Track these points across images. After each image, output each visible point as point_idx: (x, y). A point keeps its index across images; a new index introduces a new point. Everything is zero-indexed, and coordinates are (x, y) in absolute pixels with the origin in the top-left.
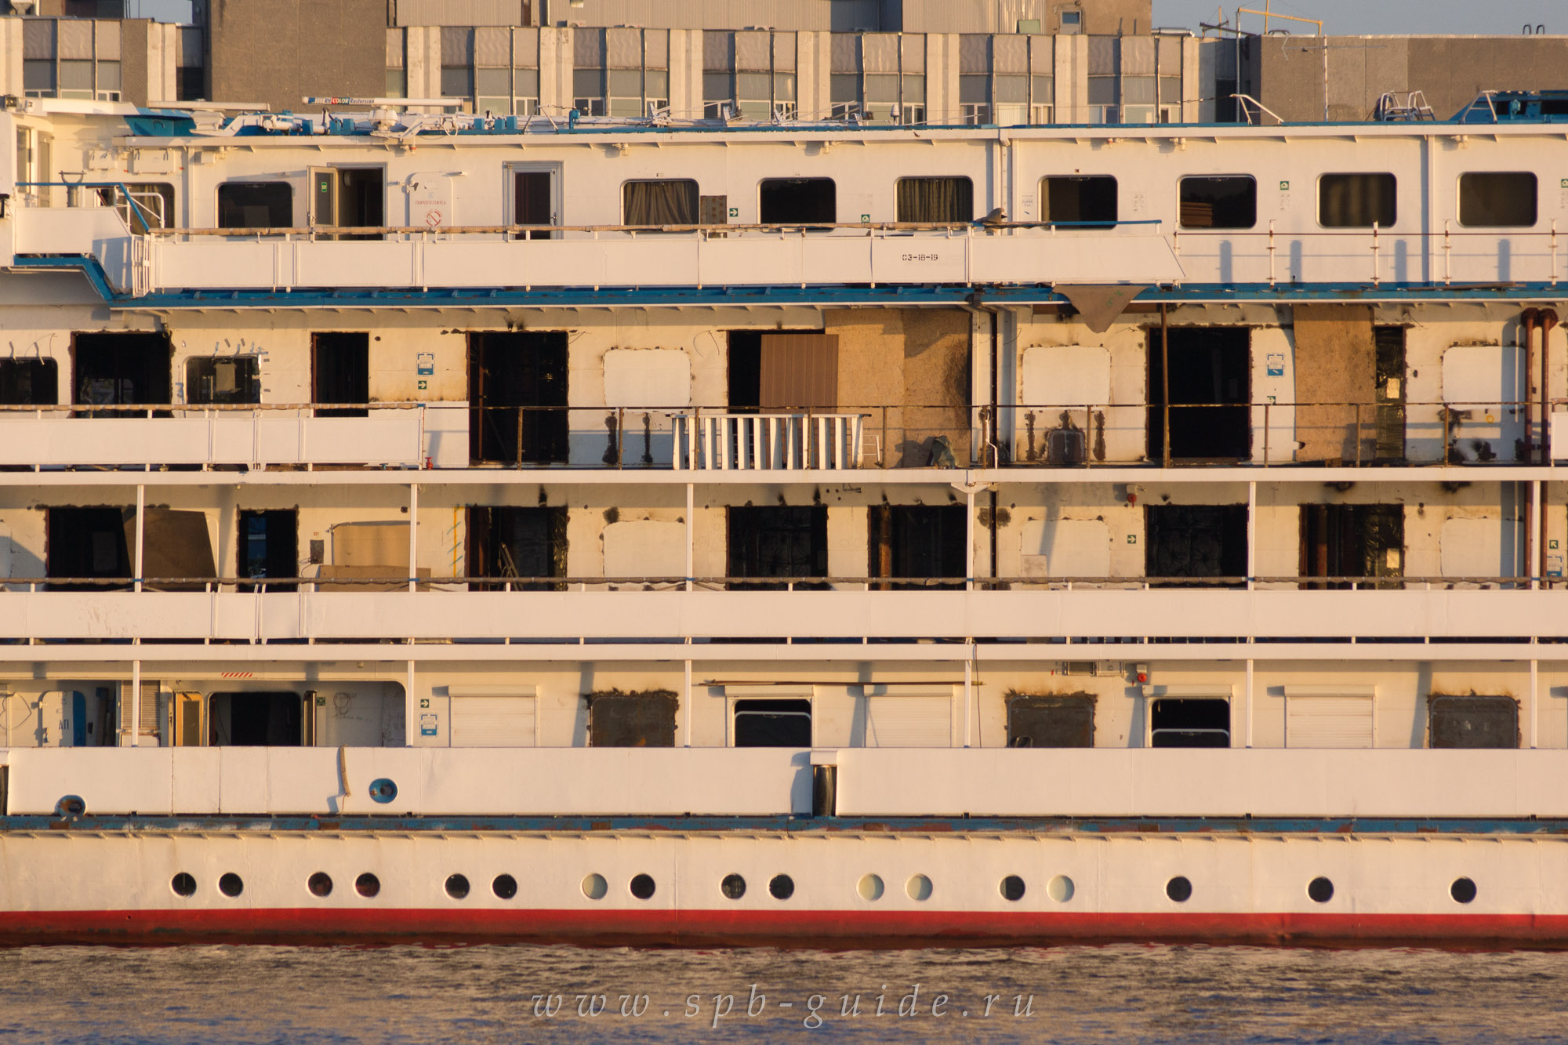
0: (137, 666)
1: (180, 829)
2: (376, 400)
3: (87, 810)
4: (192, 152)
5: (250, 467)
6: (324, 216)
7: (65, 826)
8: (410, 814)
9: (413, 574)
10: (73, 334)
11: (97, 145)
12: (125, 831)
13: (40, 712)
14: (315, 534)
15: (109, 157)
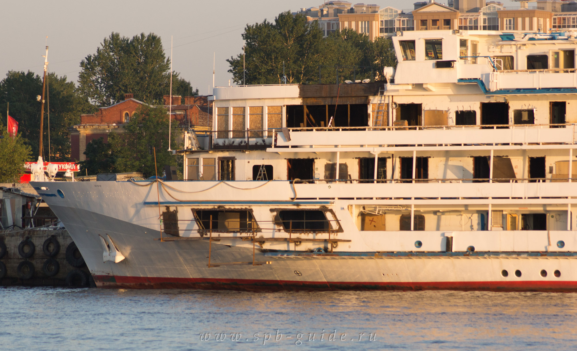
0: (490, 206)
1: (501, 256)
2: (568, 122)
3: (476, 250)
4: (519, 46)
5: (523, 144)
6: (557, 65)
7: (468, 255)
8: (569, 252)
9: (570, 177)
10: (481, 103)
11: (491, 44)
12: (485, 257)
13: (472, 220)
14: (551, 164)
15: (495, 48)
